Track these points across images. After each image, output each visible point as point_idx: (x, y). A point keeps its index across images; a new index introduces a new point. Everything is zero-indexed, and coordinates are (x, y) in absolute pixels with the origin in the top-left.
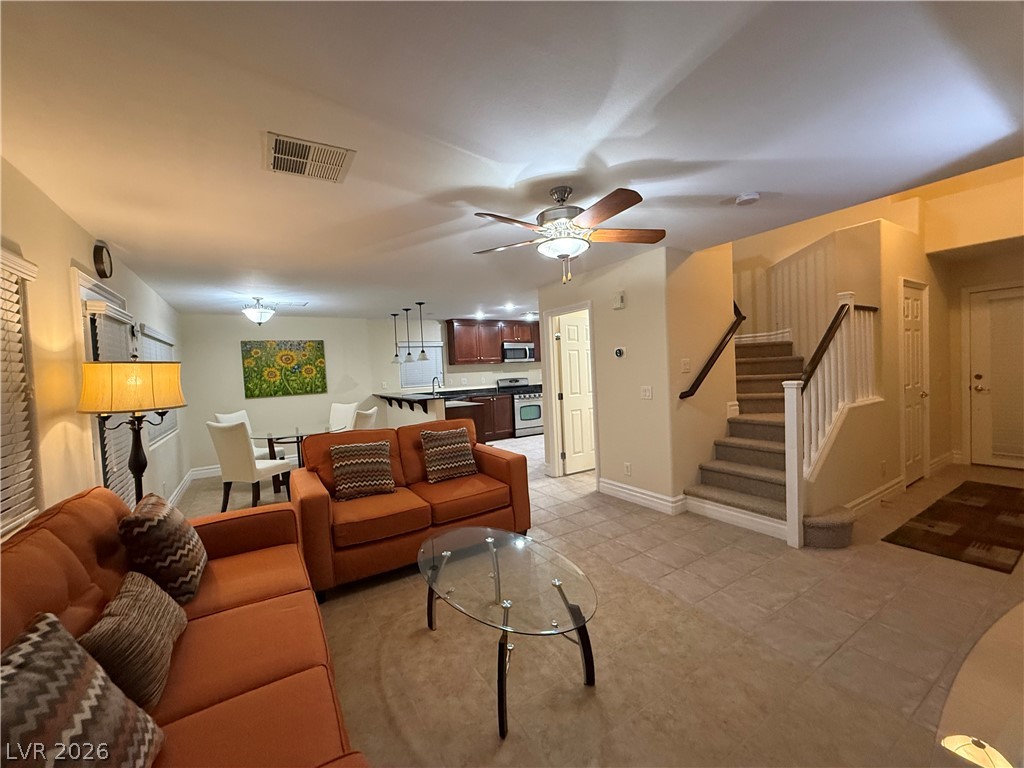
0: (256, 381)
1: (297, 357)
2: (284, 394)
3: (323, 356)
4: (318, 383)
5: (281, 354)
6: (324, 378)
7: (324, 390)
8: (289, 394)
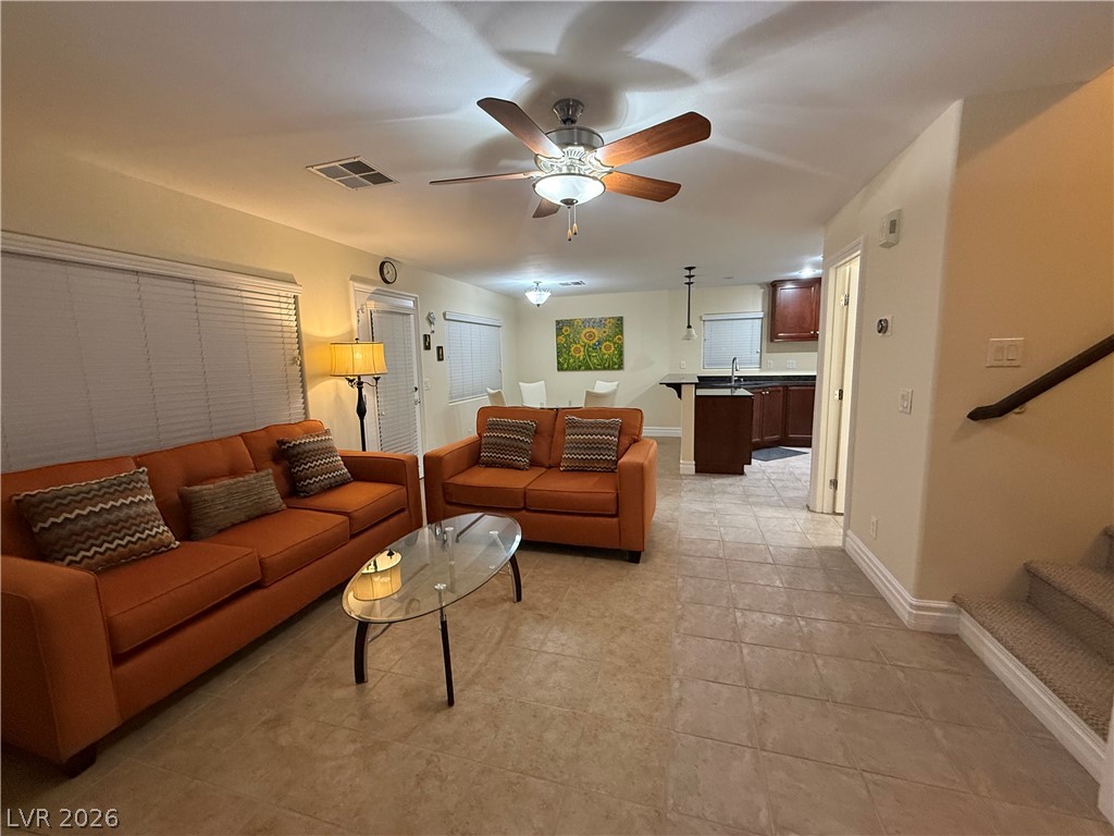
0: (565, 356)
1: (598, 333)
2: (586, 369)
3: (621, 333)
4: (615, 360)
5: (584, 332)
6: (621, 354)
7: (620, 367)
8: (590, 369)
